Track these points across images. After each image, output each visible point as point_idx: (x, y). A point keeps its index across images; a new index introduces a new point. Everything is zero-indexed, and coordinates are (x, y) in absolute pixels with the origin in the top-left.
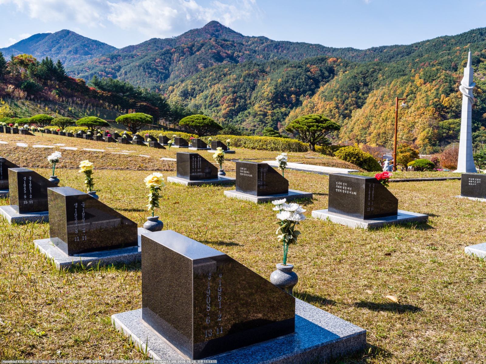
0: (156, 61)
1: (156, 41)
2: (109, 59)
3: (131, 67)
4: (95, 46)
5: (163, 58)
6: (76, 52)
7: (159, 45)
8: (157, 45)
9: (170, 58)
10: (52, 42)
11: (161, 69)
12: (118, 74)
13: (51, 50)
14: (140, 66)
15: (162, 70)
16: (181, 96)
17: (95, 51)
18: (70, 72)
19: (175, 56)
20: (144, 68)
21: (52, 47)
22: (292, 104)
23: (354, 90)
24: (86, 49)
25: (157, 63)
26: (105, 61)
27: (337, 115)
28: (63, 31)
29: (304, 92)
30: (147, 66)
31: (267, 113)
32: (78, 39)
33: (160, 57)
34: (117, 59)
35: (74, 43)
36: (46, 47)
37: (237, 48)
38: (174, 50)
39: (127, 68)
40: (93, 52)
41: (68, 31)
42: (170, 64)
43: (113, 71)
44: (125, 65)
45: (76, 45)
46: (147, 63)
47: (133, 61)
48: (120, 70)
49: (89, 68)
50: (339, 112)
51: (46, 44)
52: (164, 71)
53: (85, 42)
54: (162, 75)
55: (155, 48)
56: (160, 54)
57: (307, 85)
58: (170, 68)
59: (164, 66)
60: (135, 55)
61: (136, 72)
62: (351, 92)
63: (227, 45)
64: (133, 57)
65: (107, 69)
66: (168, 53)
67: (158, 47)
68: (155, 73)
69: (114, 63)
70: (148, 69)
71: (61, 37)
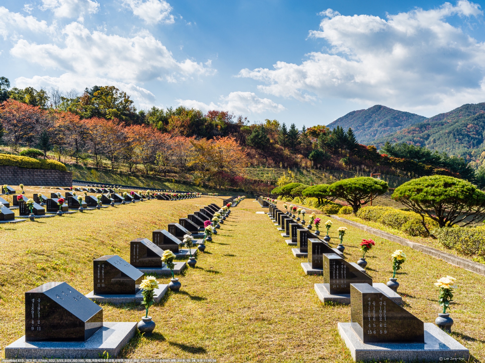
0: (468, 126)
1: (468, 107)
2: (417, 129)
3: (440, 135)
4: (405, 118)
5: (475, 122)
6: (387, 124)
7: (472, 111)
8: (469, 110)
10: (365, 117)
11: (474, 134)
12: (426, 142)
13: (363, 125)
14: (450, 133)
15: (474, 136)
17: (405, 122)
18: (380, 143)
20: (454, 135)
21: (365, 122)
24: (396, 121)
25: (469, 129)
26: (414, 130)
28: (375, 106)
30: (458, 132)
32: (389, 113)
33: (473, 122)
34: (426, 128)
35: (385, 116)
36: (359, 122)
39: (436, 136)
40: (403, 123)
41: (380, 106)
42: (484, 129)
43: (422, 140)
44: (434, 133)
45: (387, 118)
46: (457, 129)
47: (443, 129)
48: (428, 139)
49: (398, 139)
51: (360, 119)
52: (477, 136)
53: (395, 114)
54: (474, 140)
55: (467, 113)
56: (473, 119)
59: (477, 131)
60: (445, 123)
61: (446, 139)
64: (443, 125)
65: (415, 138)
66: (481, 118)
67: (470, 112)
68: (467, 139)
69: (423, 132)
70: (458, 135)
71: (373, 112)
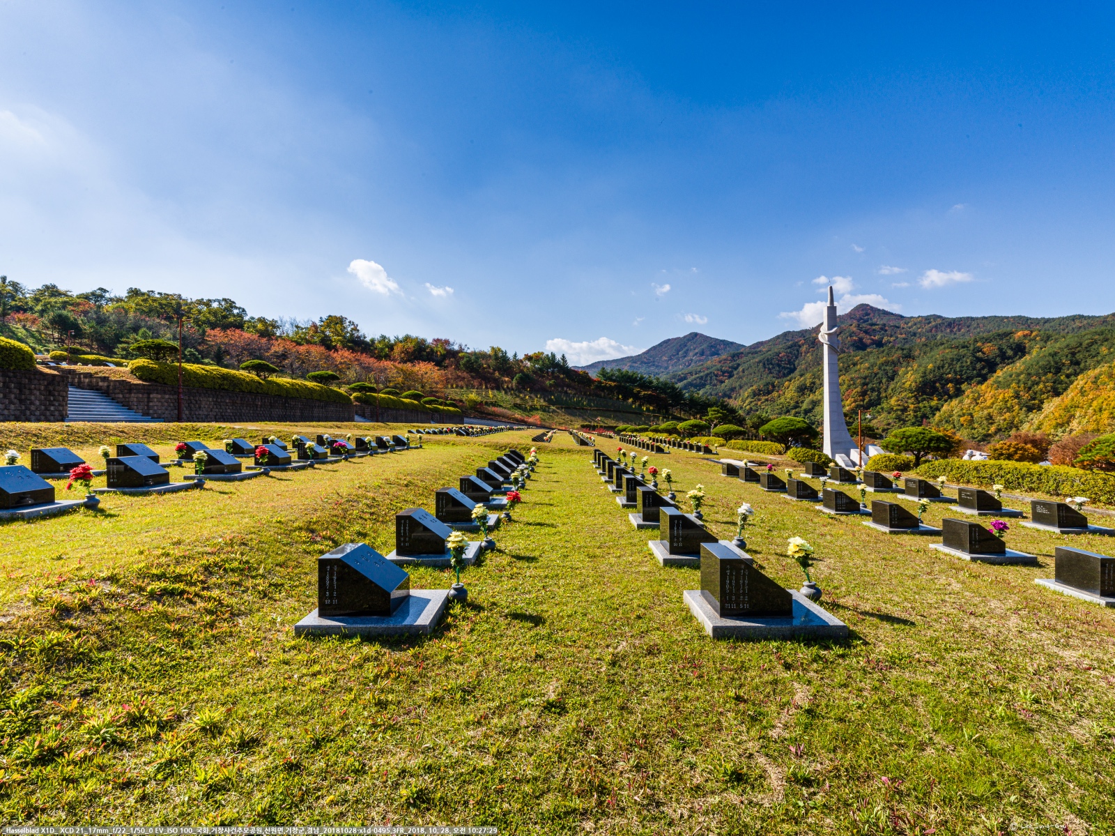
0: (781, 355)
2: (730, 358)
3: (750, 364)
4: (722, 346)
5: (789, 351)
6: (702, 353)
7: (790, 338)
9: (798, 351)
10: (681, 345)
11: (785, 363)
12: (735, 372)
13: (678, 354)
14: (760, 362)
15: (786, 365)
16: (798, 392)
17: (722, 351)
19: (804, 349)
20: (764, 364)
21: (679, 351)
22: (949, 395)
23: (1050, 372)
24: (713, 349)
25: (781, 358)
26: (725, 360)
27: (1017, 407)
28: (691, 334)
29: (969, 379)
30: (768, 361)
31: (908, 407)
32: (706, 341)
33: (786, 351)
34: (738, 356)
35: (701, 344)
36: (674, 351)
37: (889, 332)
38: (803, 341)
39: (746, 366)
40: (720, 352)
41: (697, 333)
42: (797, 358)
43: (731, 369)
44: (744, 363)
45: (703, 347)
46: (768, 358)
47: (754, 358)
48: (738, 368)
50: (1019, 404)
51: (675, 348)
52: (788, 366)
53: (712, 342)
54: (785, 370)
55: (785, 341)
56: (787, 347)
57: (974, 369)
58: (796, 363)
59: (789, 360)
60: (760, 351)
61: (755, 369)
62: (1045, 374)
63: (874, 330)
64: (757, 353)
65: (724, 368)
66: (795, 346)
67: (788, 340)
68: (777, 368)
69: (734, 361)
70: (768, 364)
71: (689, 340)
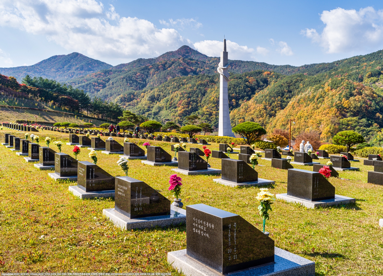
0: (137, 75)
1: (140, 61)
2: (103, 74)
3: (117, 79)
4: (96, 64)
5: (142, 72)
6: (82, 69)
7: (142, 63)
8: (140, 63)
9: (148, 73)
10: (65, 61)
11: (140, 80)
12: (107, 84)
13: (63, 68)
14: (124, 78)
15: (140, 82)
17: (97, 68)
18: (72, 83)
19: (152, 71)
20: (127, 80)
21: (65, 65)
24: (90, 66)
25: (138, 76)
26: (100, 75)
30: (129, 78)
31: (212, 113)
32: (84, 59)
33: (140, 72)
34: (109, 73)
35: (81, 62)
36: (60, 65)
38: (151, 66)
39: (114, 80)
40: (95, 69)
41: (78, 53)
42: (147, 77)
43: (104, 82)
44: (113, 78)
45: (82, 64)
46: (129, 76)
47: (120, 75)
48: (109, 82)
49: (87, 80)
51: (61, 63)
52: (142, 82)
53: (89, 61)
54: (140, 85)
55: (139, 65)
56: (140, 69)
58: (147, 80)
59: (143, 78)
60: (123, 71)
61: (120, 83)
63: (192, 63)
64: (121, 72)
65: (99, 81)
66: (146, 69)
67: (141, 65)
68: (135, 83)
69: (106, 76)
70: (129, 80)
71: (72, 58)
